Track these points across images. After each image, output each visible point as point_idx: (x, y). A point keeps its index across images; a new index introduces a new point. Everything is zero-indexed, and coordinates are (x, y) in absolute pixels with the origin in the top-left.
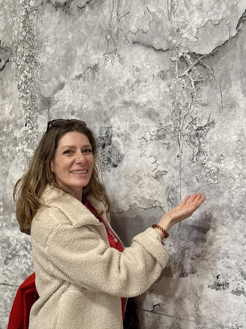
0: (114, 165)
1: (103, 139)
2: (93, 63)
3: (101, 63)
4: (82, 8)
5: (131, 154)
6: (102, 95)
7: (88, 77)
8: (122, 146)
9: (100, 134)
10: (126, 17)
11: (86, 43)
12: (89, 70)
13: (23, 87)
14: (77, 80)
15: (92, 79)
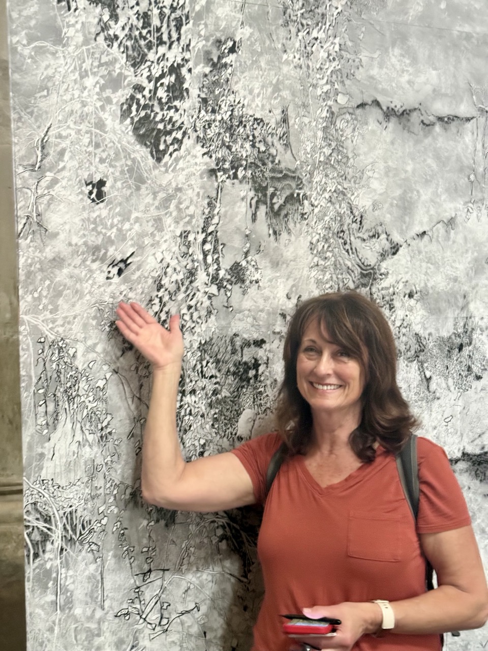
0: (476, 376)
1: (459, 336)
2: (448, 216)
3: (461, 216)
4: (429, 125)
6: (461, 267)
7: (438, 236)
9: (454, 329)
11: (436, 182)
12: (440, 226)
13: (320, 248)
14: (418, 241)
15: (445, 240)
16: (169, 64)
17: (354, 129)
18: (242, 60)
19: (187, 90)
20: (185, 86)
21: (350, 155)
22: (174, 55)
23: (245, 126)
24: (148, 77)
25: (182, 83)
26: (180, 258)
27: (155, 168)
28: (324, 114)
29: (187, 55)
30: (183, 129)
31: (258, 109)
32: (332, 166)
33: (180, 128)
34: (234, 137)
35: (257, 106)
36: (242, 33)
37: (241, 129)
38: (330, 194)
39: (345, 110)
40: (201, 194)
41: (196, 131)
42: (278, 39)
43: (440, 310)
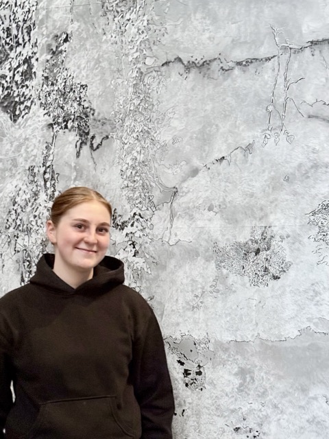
0: (274, 276)
1: (256, 242)
2: (246, 142)
3: (258, 142)
4: (228, 70)
5: (302, 262)
6: (258, 185)
7: (236, 160)
8: (287, 252)
9: (251, 236)
10: (299, 84)
11: (234, 115)
12: (238, 151)
13: (129, 174)
14: (217, 164)
15: (243, 163)
16: (23, 58)
17: (159, 83)
18: (73, 46)
19: (35, 72)
20: (33, 70)
21: (155, 103)
22: (26, 51)
23: (74, 91)
24: (9, 69)
25: (32, 69)
26: (28, 184)
27: (12, 126)
28: (135, 74)
29: (35, 50)
30: (32, 99)
31: (84, 78)
32: (140, 113)
33: (30, 99)
34: (66, 100)
35: (83, 76)
36: (73, 27)
37: (71, 94)
38: (138, 134)
39: (152, 69)
40: (42, 141)
41: (40, 99)
42: (99, 26)
43: (237, 221)
